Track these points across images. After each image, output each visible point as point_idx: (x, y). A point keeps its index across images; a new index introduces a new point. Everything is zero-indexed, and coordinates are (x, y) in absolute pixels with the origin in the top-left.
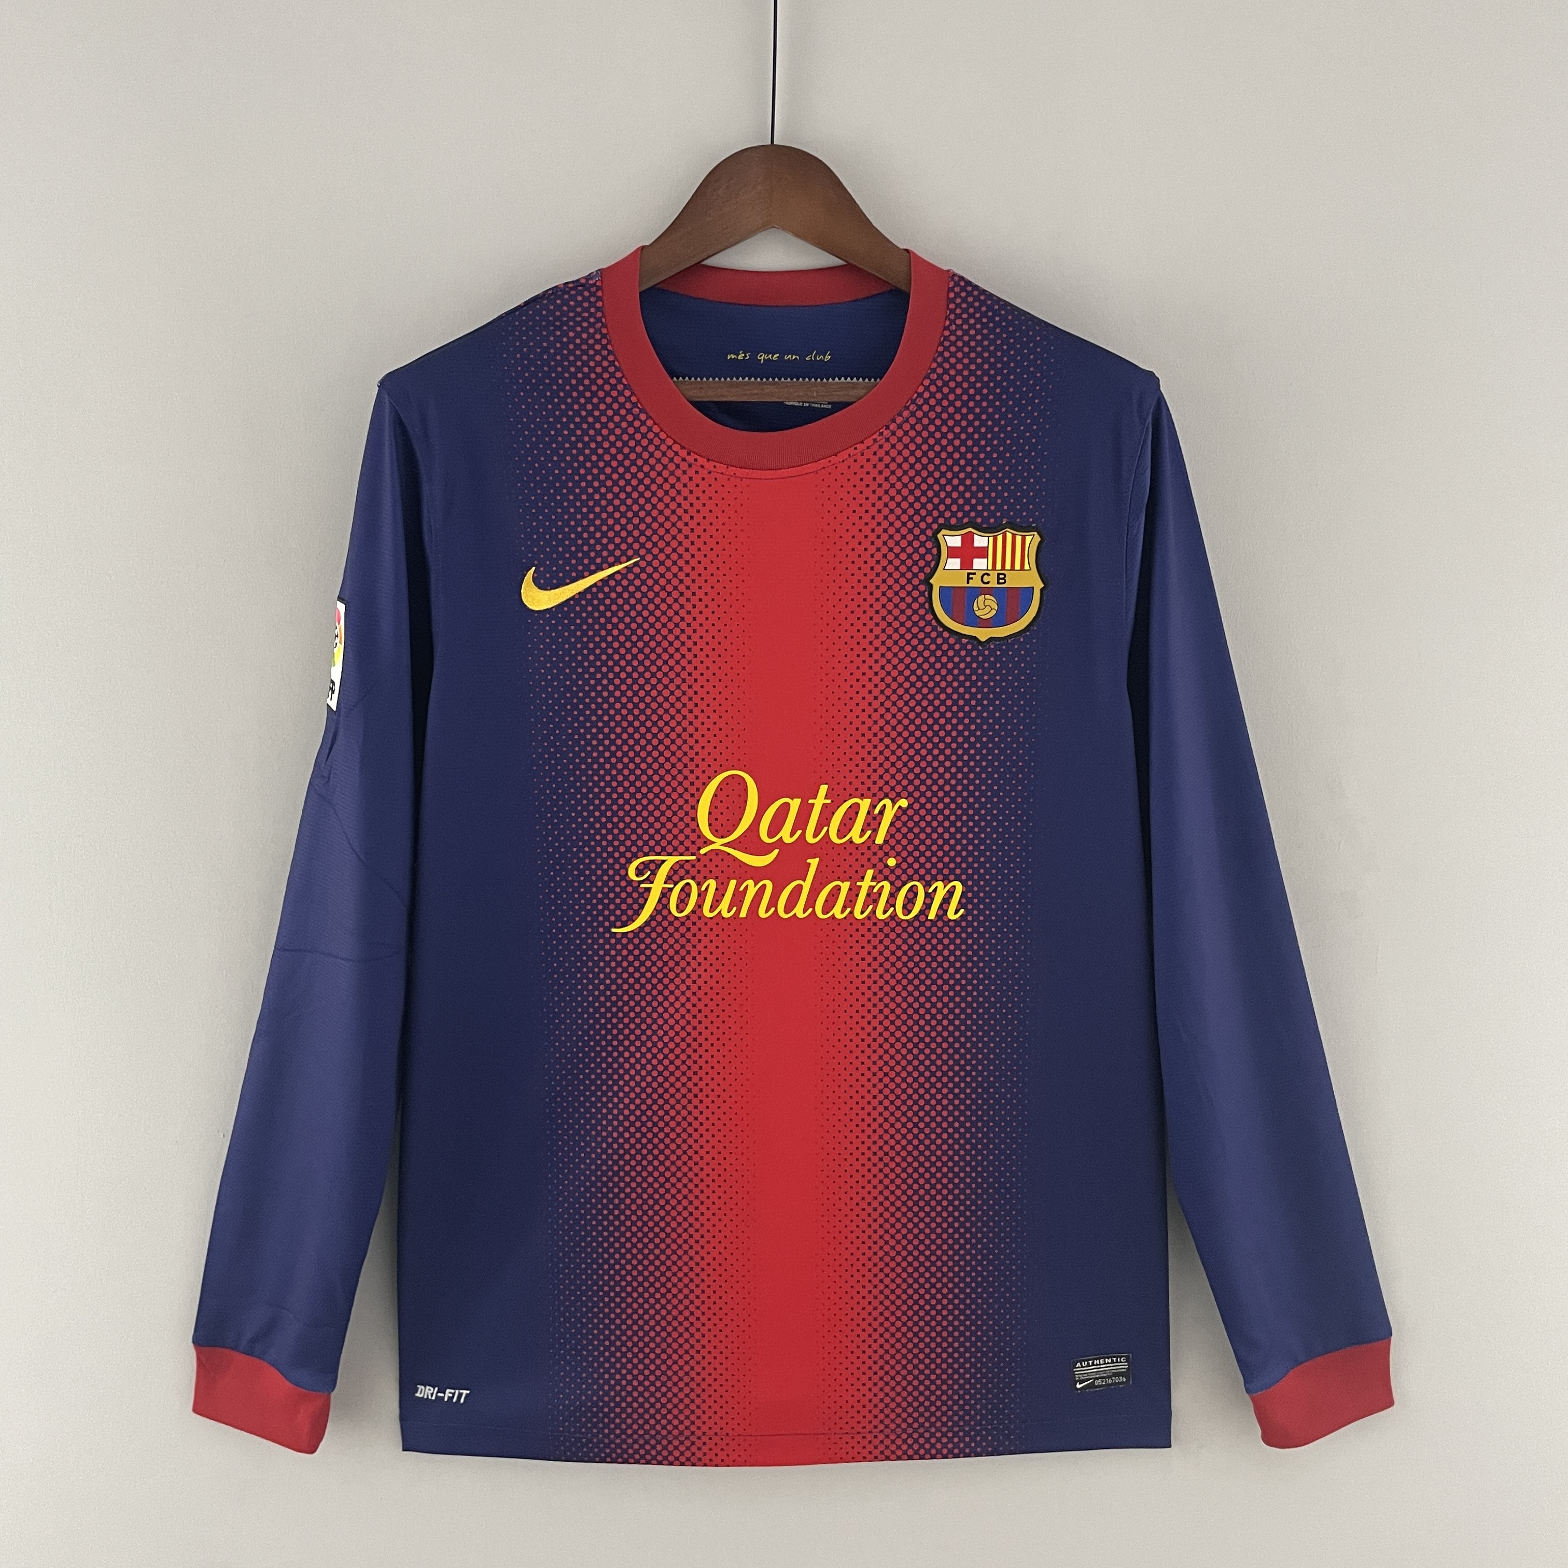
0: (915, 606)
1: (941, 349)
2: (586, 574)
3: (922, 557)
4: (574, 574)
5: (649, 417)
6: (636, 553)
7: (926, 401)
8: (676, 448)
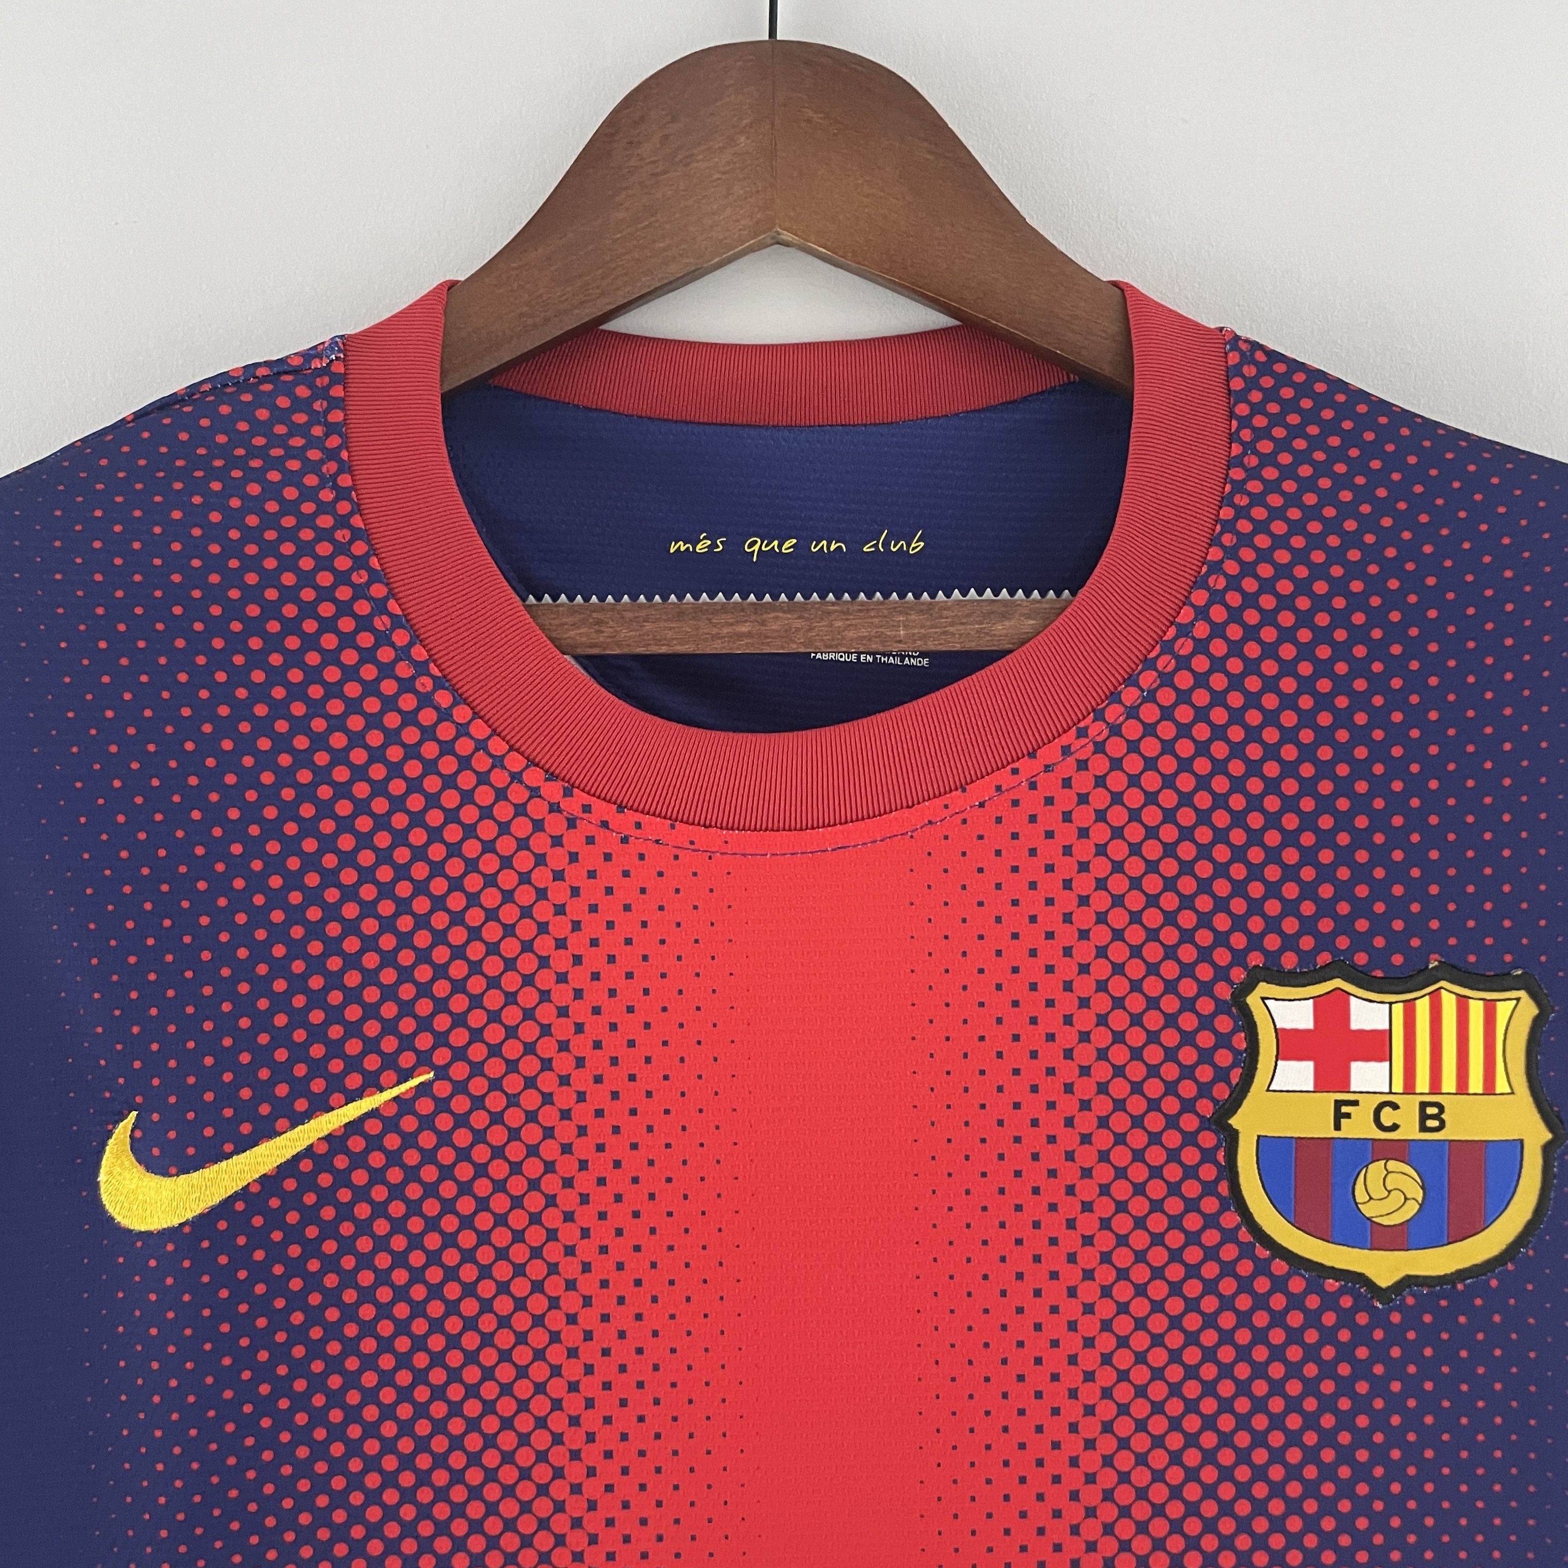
0: (1191, 1189)
1: (1227, 513)
2: (281, 1123)
3: (1206, 1056)
4: (246, 1128)
5: (460, 699)
6: (424, 1060)
7: (1201, 647)
8: (534, 777)
